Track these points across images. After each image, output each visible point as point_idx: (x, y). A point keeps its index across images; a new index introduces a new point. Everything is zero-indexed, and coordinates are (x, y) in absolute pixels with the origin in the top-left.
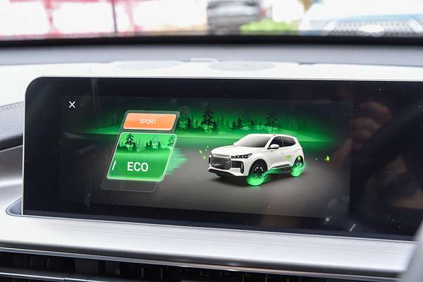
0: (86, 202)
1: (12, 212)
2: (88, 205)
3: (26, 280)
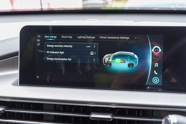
0: (47, 80)
1: (14, 84)
2: (49, 81)
3: (22, 113)
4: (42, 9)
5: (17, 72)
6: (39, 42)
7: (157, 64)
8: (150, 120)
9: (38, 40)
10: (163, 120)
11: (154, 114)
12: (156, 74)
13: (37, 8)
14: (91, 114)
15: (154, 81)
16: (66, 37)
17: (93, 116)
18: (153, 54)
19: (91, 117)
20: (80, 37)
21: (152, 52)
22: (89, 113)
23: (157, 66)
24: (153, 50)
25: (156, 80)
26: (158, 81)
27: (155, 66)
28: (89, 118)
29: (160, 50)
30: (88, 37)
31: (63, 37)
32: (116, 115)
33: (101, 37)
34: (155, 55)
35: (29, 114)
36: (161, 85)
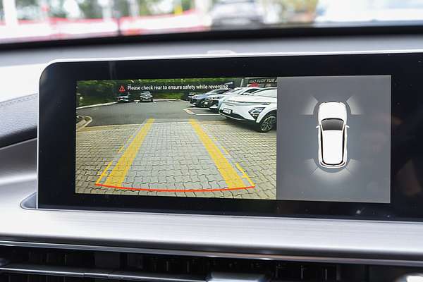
5: (34, 176)
14: (210, 278)
17: (215, 280)
32: (274, 280)
36: (389, 202)
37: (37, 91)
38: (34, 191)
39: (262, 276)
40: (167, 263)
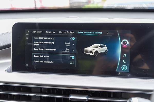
0: (35, 67)
1: (8, 71)
3: (14, 95)
4: (36, 8)
5: (10, 60)
6: (27, 36)
7: (125, 54)
8: (119, 100)
9: (27, 35)
10: (128, 101)
11: (123, 96)
12: (125, 62)
13: (32, 7)
14: (70, 96)
15: (123, 69)
16: (50, 32)
17: (72, 97)
18: (122, 46)
19: (71, 98)
20: (62, 32)
21: (121, 44)
22: (68, 95)
23: (125, 56)
24: (122, 43)
25: (124, 68)
26: (126, 69)
27: (124, 56)
28: (68, 99)
29: (128, 43)
30: (68, 32)
31: (47, 32)
32: (91, 97)
33: (79, 32)
34: (124, 47)
35: (20, 96)
36: (129, 72)
37: (11, 31)
38: (10, 65)
39: (87, 96)
40: (56, 91)
